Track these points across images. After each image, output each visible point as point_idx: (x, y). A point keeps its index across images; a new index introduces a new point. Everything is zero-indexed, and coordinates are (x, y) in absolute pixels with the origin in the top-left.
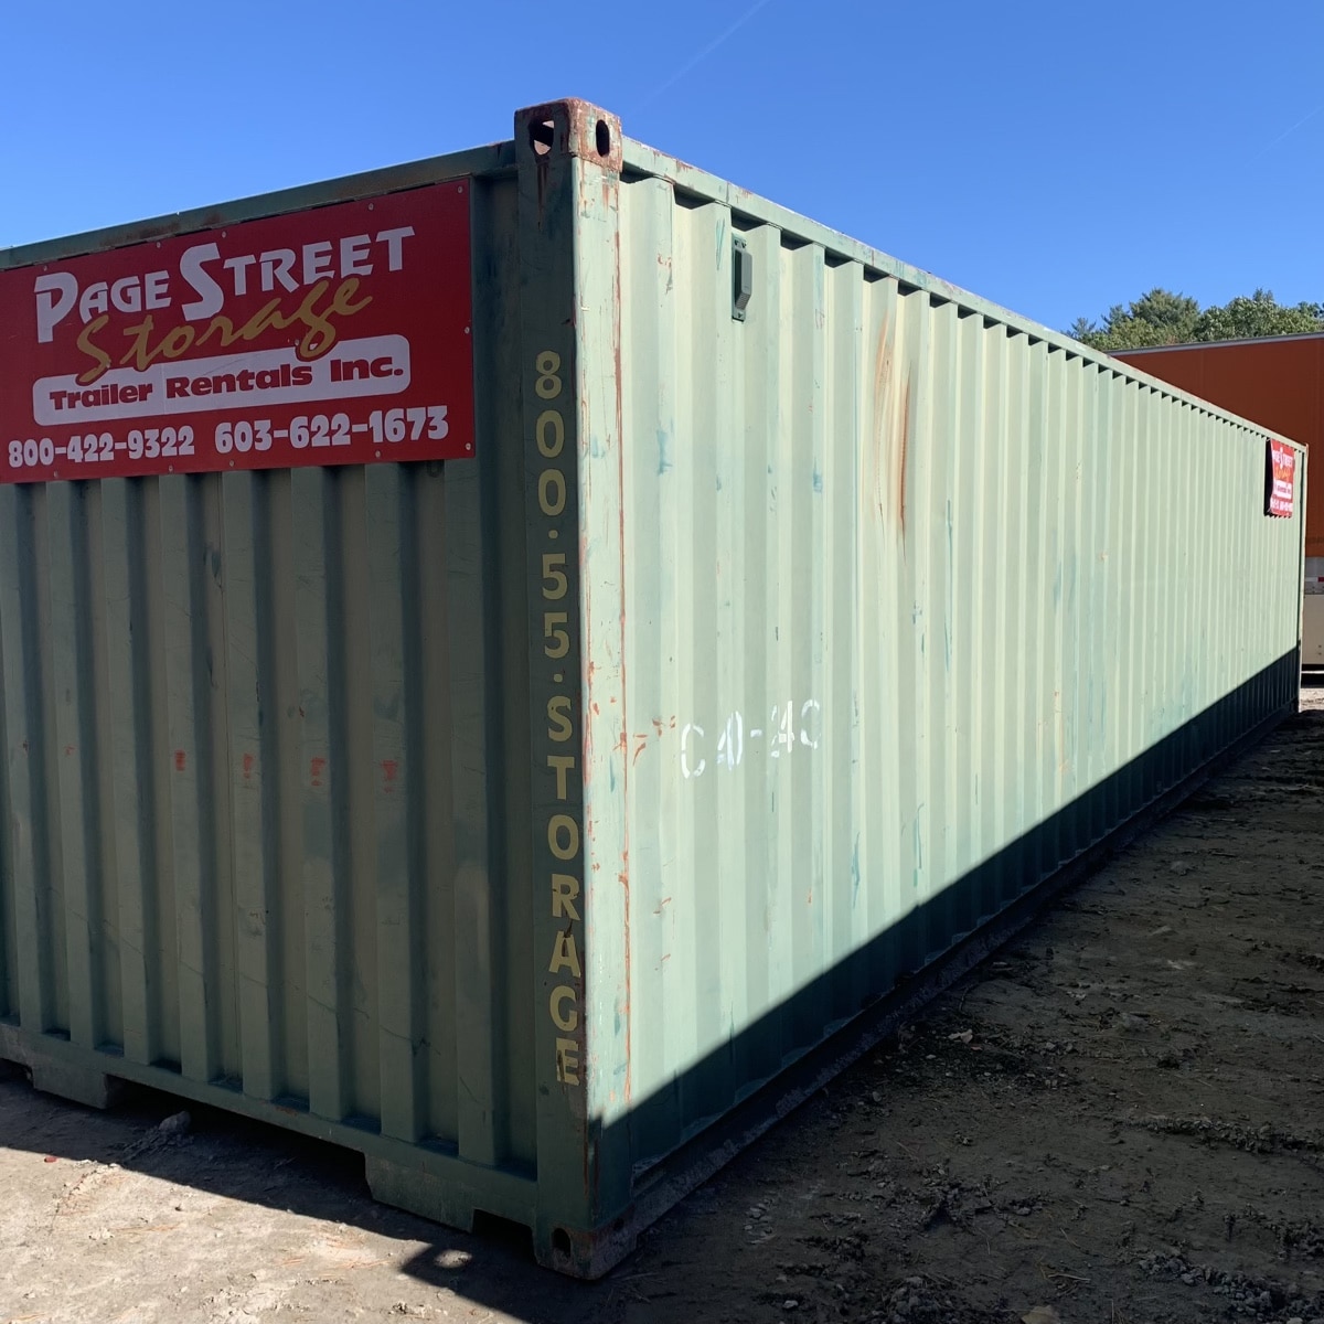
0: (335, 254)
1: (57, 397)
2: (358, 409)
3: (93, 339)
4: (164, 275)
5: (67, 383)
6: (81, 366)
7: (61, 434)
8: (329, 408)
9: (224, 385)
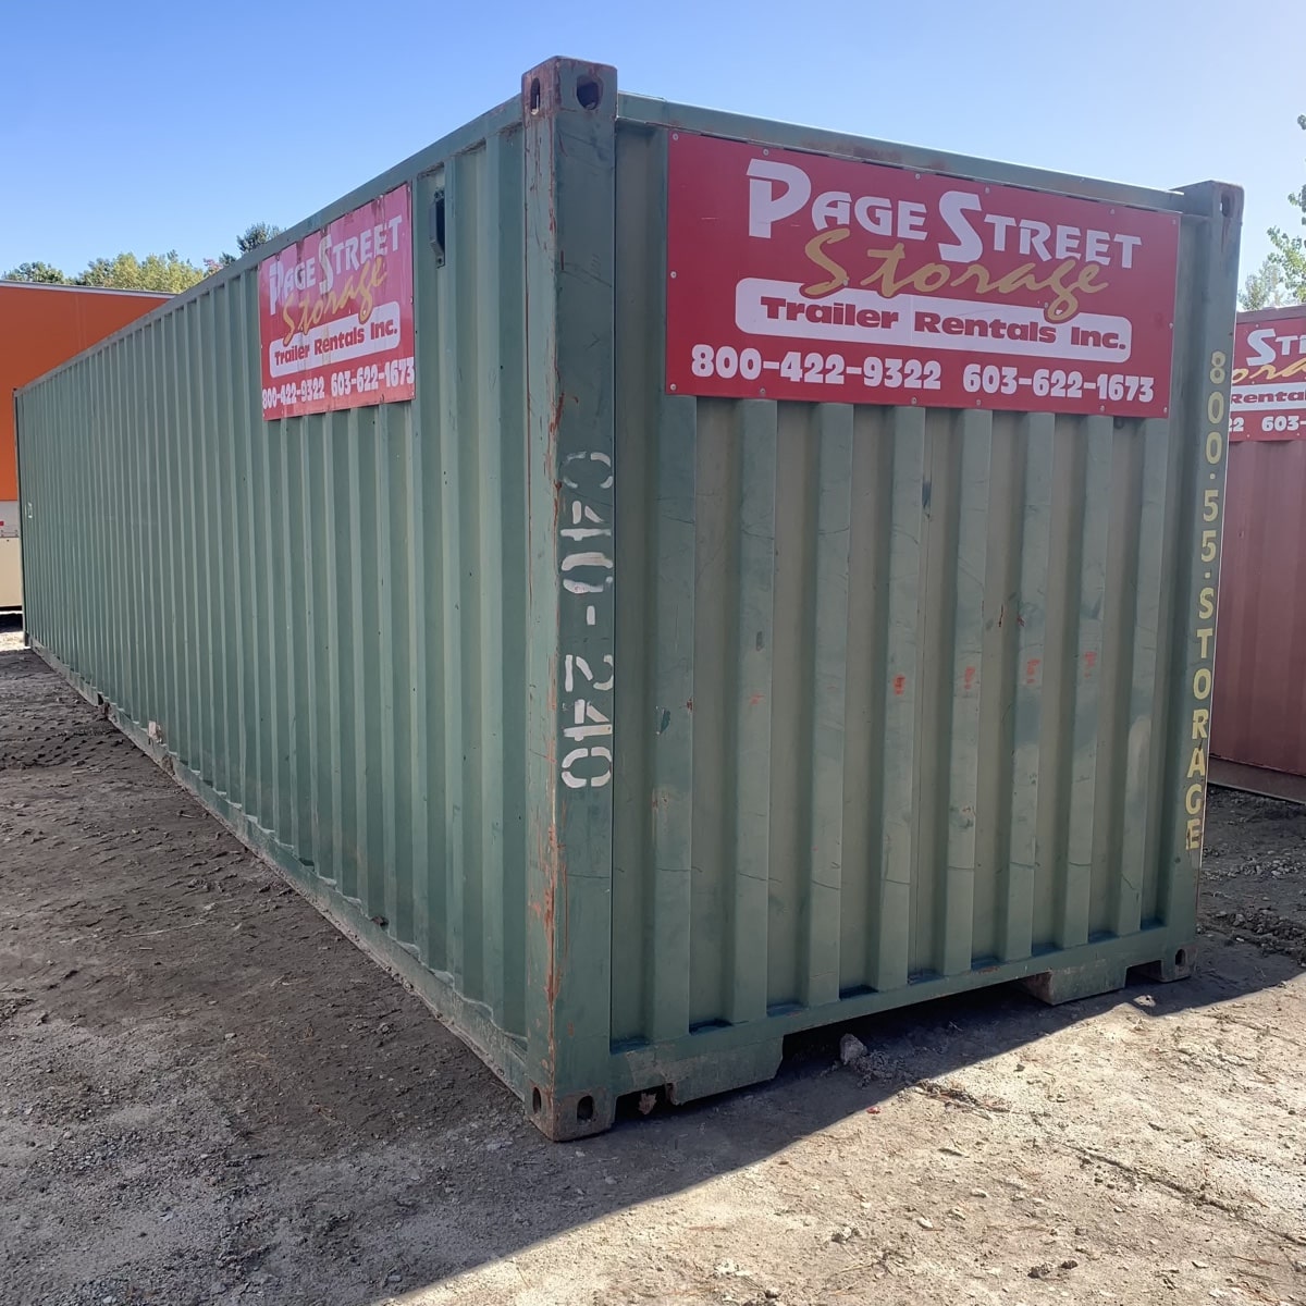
0: (1082, 239)
1: (772, 306)
2: (1091, 370)
3: (826, 248)
4: (921, 208)
5: (790, 291)
6: (810, 276)
7: (774, 348)
8: (1067, 366)
9: (976, 329)
